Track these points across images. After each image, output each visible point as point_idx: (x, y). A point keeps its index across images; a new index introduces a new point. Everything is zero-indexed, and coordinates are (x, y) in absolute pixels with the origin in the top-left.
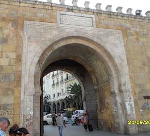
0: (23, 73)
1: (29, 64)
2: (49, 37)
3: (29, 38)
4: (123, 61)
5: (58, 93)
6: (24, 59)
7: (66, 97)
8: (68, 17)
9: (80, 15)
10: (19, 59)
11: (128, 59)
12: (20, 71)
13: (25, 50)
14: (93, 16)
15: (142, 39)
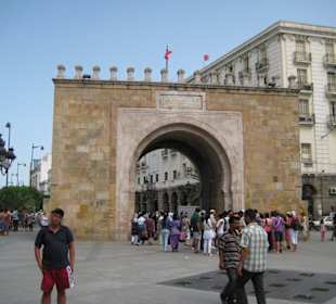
0: (117, 169)
1: (123, 158)
2: (146, 126)
3: (124, 129)
4: (237, 154)
5: (175, 172)
6: (118, 152)
7: (188, 184)
8: (171, 98)
9: (186, 93)
10: (113, 153)
11: (244, 151)
12: (115, 167)
13: (119, 143)
14: (203, 94)
15: (271, 123)
